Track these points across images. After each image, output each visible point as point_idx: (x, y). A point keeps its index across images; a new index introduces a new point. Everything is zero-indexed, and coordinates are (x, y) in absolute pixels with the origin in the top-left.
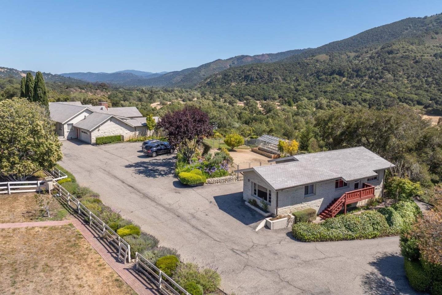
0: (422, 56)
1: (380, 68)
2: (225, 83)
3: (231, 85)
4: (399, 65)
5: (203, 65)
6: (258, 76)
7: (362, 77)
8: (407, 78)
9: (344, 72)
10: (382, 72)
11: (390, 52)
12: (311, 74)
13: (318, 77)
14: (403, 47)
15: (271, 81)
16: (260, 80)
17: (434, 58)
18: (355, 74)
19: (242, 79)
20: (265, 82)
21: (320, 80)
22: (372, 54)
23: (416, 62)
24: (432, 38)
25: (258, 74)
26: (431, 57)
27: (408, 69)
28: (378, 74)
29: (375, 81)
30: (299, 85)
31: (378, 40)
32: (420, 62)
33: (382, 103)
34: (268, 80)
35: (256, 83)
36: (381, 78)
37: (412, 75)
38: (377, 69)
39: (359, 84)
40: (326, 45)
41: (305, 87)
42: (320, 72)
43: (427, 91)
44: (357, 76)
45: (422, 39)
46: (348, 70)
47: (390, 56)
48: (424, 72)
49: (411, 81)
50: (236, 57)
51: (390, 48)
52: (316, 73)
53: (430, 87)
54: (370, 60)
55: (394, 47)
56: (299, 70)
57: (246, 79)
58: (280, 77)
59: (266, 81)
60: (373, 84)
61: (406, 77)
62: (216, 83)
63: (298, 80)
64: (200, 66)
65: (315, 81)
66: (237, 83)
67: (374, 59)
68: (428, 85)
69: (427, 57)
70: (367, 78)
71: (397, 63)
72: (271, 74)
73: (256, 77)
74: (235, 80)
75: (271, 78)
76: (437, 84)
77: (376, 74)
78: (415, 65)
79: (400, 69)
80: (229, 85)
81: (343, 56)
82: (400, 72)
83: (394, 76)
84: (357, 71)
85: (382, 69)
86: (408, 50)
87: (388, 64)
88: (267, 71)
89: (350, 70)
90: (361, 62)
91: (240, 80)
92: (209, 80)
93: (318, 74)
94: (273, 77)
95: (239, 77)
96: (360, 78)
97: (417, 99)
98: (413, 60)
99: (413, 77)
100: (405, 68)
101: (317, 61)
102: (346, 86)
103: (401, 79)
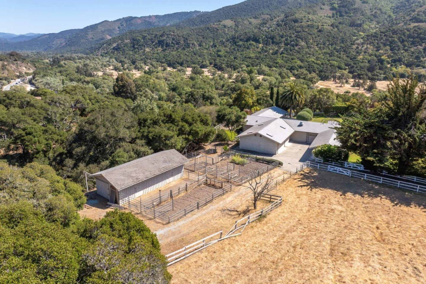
0: (322, 25)
1: (293, 36)
2: (137, 48)
3: (144, 50)
4: (309, 34)
5: (88, 27)
6: (174, 42)
7: (277, 44)
8: (317, 46)
9: (259, 39)
10: (296, 40)
11: (296, 21)
12: (227, 40)
13: (235, 43)
14: (305, 17)
15: (188, 47)
16: (177, 46)
17: (332, 28)
18: (271, 41)
19: (156, 44)
20: (182, 48)
21: (238, 46)
22: (278, 21)
23: (320, 31)
24: (321, 9)
25: (173, 39)
26: (329, 27)
27: (316, 37)
28: (293, 41)
29: (292, 48)
30: (218, 51)
31: (268, 7)
32: (322, 31)
33: (316, 69)
34: (185, 45)
35: (173, 48)
36: (297, 45)
37: (320, 43)
38: (291, 37)
39: (277, 50)
40: (220, 9)
41: (226, 53)
42: (235, 38)
43: (340, 58)
44: (273, 43)
45: (315, 9)
46: (262, 37)
47: (296, 24)
48: (328, 41)
49: (320, 48)
50: (123, 18)
51: (294, 17)
52: (232, 39)
53: (340, 54)
54: (278, 28)
55: (298, 16)
56: (211, 35)
57: (161, 44)
58: (195, 43)
59: (183, 46)
60: (291, 50)
61: (316, 44)
62: (126, 48)
63: (215, 46)
64: (84, 28)
65: (233, 47)
66: (151, 49)
67: (281, 26)
68: (337, 52)
69: (326, 27)
70: (283, 45)
71: (306, 31)
72: (187, 39)
73: (172, 43)
74: (148, 46)
75: (187, 43)
76: (344, 51)
77: (291, 41)
78: (319, 33)
79: (310, 37)
80: (142, 50)
81: (245, 22)
82: (310, 40)
83: (307, 44)
84: (272, 38)
85: (295, 37)
86: (309, 19)
87: (300, 32)
88: (182, 36)
89: (263, 37)
90: (270, 29)
91: (154, 45)
92: (115, 45)
93: (234, 40)
94: (189, 42)
95: (153, 42)
96: (276, 45)
97: (337, 65)
98: (317, 29)
99: (321, 44)
100: (314, 36)
101: (225, 26)
102: (265, 52)
103: (312, 46)
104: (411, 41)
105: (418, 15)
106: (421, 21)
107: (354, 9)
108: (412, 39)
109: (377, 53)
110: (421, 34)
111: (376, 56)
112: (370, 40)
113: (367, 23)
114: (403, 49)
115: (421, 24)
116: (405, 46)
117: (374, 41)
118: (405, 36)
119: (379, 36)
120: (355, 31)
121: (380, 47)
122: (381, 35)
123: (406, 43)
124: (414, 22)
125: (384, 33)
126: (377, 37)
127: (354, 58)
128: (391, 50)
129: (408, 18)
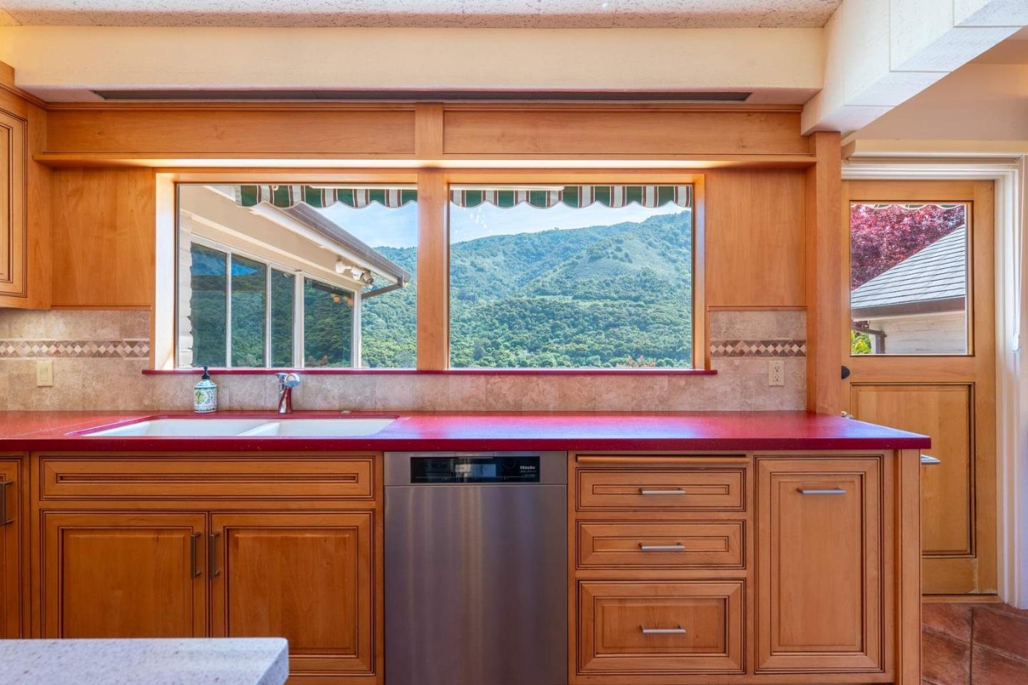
8: (403, 325)
49: (408, 327)
61: (402, 323)
78: (409, 307)
83: (387, 322)
98: (405, 300)
103: (396, 325)
104: (535, 317)
105: (543, 286)
106: (547, 294)
107: (467, 277)
108: (535, 315)
109: (491, 334)
110: (546, 307)
111: (489, 338)
112: (481, 315)
113: (484, 296)
114: (526, 328)
115: (547, 298)
116: (527, 323)
117: (486, 317)
118: (526, 310)
119: (493, 310)
120: (464, 305)
121: (494, 324)
122: (495, 308)
123: (529, 319)
124: (539, 294)
125: (499, 306)
126: (491, 311)
127: (457, 341)
128: (510, 328)
129: (531, 289)
